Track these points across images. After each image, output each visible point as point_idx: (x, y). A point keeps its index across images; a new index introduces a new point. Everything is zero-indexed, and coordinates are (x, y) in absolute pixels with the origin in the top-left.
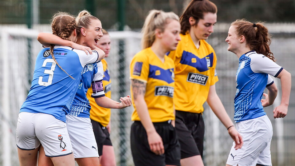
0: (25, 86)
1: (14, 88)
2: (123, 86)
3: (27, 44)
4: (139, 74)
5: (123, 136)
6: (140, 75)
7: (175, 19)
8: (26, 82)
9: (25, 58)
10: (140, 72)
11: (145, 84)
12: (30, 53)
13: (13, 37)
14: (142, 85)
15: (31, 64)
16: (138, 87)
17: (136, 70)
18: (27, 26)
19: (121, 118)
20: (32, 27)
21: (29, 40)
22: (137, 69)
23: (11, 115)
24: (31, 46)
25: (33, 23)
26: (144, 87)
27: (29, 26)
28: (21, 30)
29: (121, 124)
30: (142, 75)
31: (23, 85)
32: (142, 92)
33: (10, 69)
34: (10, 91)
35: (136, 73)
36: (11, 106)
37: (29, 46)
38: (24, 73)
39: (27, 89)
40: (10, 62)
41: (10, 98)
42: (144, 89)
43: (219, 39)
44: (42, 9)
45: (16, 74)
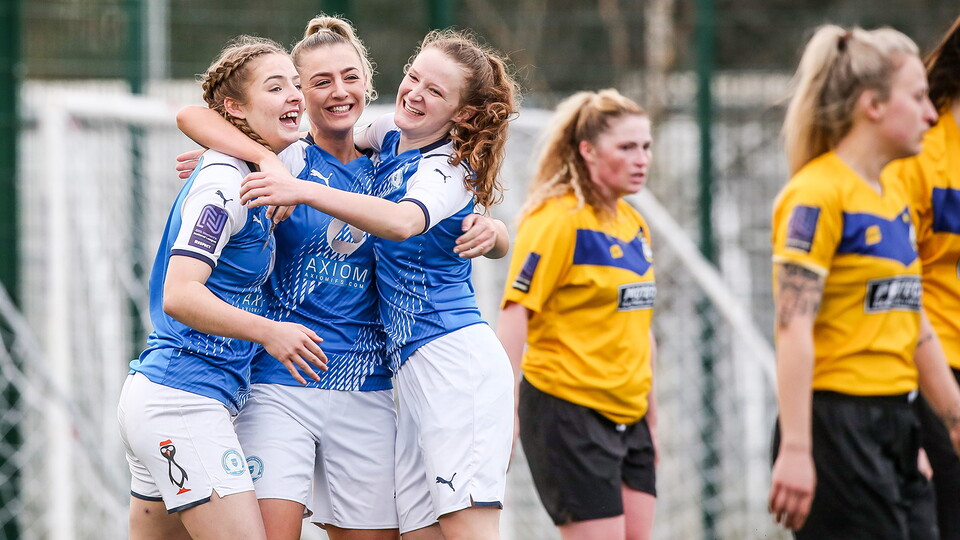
0: (121, 283)
1: (87, 292)
3: (130, 146)
4: (806, 244)
6: (808, 250)
7: (908, 51)
8: (125, 272)
9: (120, 193)
10: (811, 239)
11: (821, 282)
12: (137, 175)
13: (84, 123)
14: (811, 284)
15: (141, 212)
16: (798, 289)
17: (797, 234)
18: (129, 87)
20: (143, 88)
21: (136, 132)
22: (802, 228)
23: (77, 379)
24: (143, 150)
25: (147, 77)
26: (818, 289)
27: (136, 86)
28: (108, 99)
30: (815, 249)
31: (116, 282)
32: (810, 309)
33: (73, 226)
34: (72, 302)
35: (796, 241)
36: (74, 352)
37: (137, 153)
38: (118, 240)
39: (128, 294)
40: (72, 204)
41: (72, 326)
42: (817, 297)
43: (764, 127)
44: (177, 29)
45: (92, 245)
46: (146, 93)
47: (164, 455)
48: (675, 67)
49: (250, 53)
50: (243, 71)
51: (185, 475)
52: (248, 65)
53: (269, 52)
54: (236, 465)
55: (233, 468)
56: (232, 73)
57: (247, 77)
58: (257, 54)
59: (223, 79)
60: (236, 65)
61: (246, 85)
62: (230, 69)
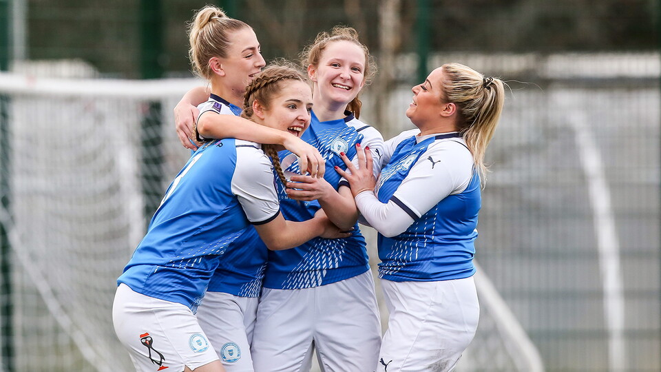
46: (12, 71)
47: (145, 344)
48: (401, 50)
49: (283, 75)
50: (275, 85)
51: (162, 357)
52: (280, 83)
53: (298, 79)
54: (200, 344)
55: (198, 348)
56: (266, 85)
57: (276, 90)
58: (288, 78)
59: (259, 87)
60: (271, 80)
61: (273, 96)
62: (265, 82)
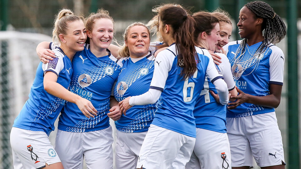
2: (5, 93)
5: (6, 149)
19: (3, 129)
29: (4, 137)
